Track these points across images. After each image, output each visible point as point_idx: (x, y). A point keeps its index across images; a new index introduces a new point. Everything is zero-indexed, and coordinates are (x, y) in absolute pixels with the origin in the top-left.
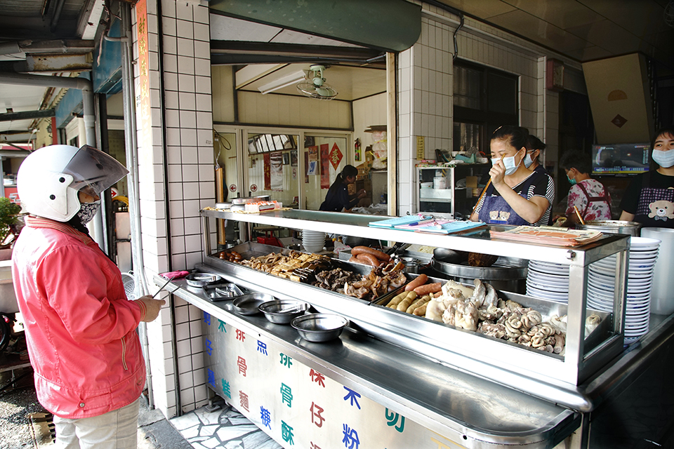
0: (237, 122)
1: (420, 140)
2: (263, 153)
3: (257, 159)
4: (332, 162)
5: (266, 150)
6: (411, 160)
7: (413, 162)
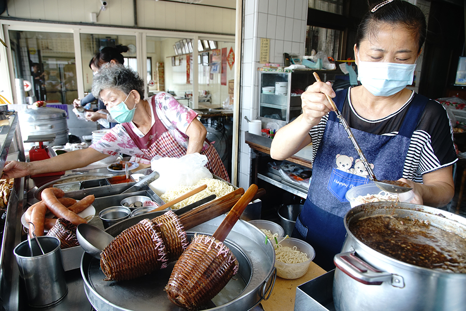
0: (136, 26)
1: (265, 42)
2: (186, 54)
3: (182, 59)
4: (229, 63)
5: (187, 52)
6: (253, 63)
7: (256, 65)
